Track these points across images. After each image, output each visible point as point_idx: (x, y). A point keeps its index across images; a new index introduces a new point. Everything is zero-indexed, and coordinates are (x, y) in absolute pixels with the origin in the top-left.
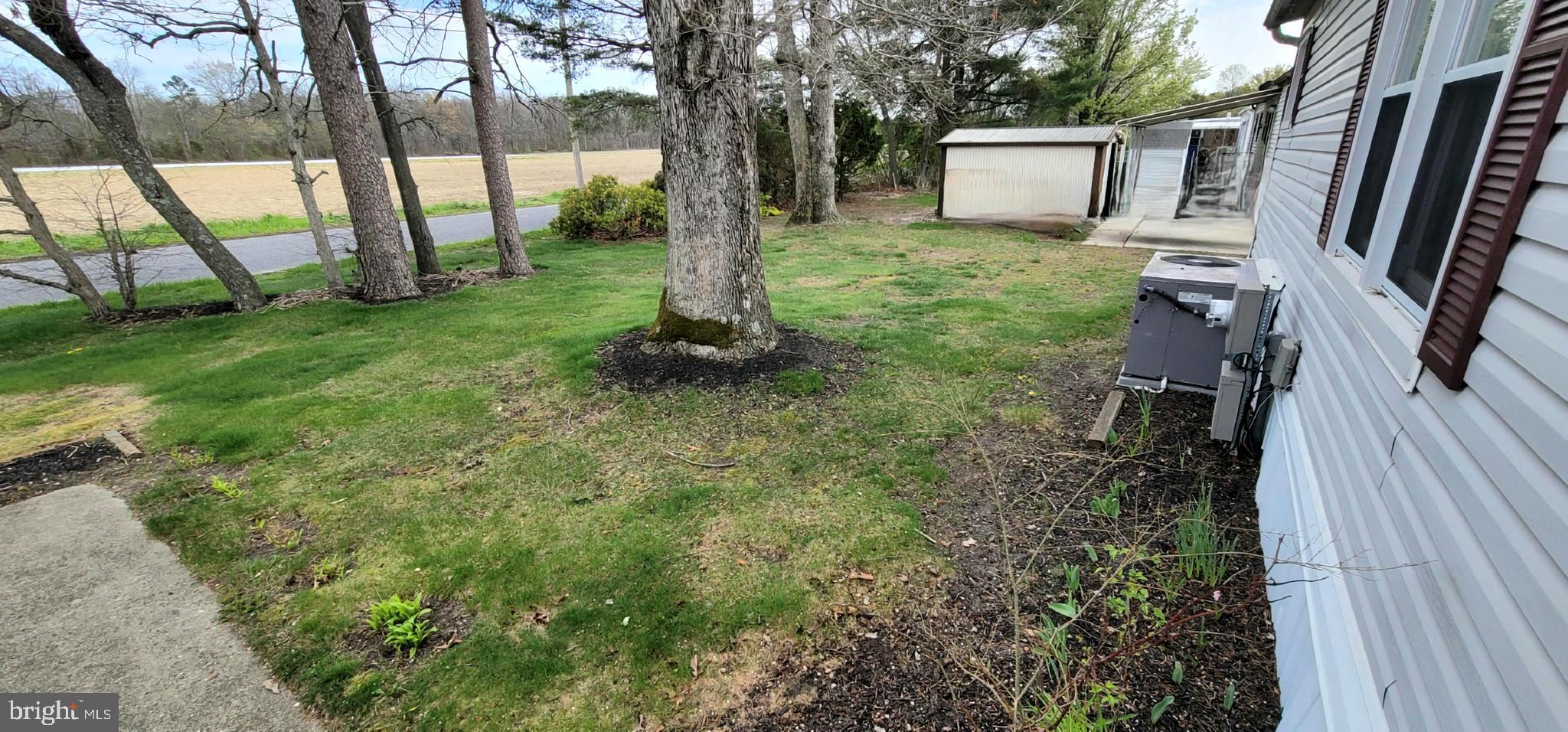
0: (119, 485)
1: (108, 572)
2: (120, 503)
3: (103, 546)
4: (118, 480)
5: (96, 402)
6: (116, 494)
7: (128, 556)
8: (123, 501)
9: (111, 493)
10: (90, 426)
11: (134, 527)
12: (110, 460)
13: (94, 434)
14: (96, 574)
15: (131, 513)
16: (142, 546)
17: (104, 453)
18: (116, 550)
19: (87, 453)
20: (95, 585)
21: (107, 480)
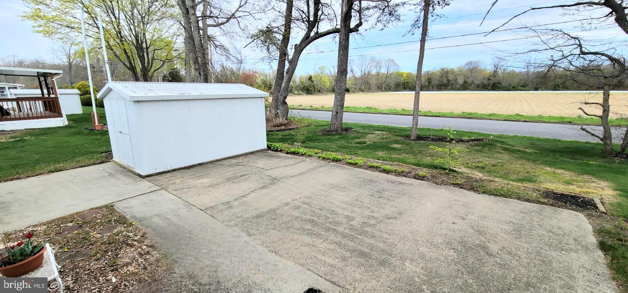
0: (593, 220)
1: (578, 250)
2: (590, 228)
3: (579, 239)
4: (593, 218)
5: (593, 184)
6: (590, 223)
7: (586, 248)
8: (591, 227)
9: (588, 221)
10: (589, 193)
11: (592, 240)
12: (593, 209)
13: (590, 196)
14: (573, 248)
15: (593, 233)
16: (593, 249)
17: (591, 205)
18: (583, 244)
19: (585, 203)
20: (571, 251)
21: (589, 216)
